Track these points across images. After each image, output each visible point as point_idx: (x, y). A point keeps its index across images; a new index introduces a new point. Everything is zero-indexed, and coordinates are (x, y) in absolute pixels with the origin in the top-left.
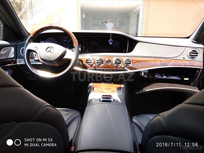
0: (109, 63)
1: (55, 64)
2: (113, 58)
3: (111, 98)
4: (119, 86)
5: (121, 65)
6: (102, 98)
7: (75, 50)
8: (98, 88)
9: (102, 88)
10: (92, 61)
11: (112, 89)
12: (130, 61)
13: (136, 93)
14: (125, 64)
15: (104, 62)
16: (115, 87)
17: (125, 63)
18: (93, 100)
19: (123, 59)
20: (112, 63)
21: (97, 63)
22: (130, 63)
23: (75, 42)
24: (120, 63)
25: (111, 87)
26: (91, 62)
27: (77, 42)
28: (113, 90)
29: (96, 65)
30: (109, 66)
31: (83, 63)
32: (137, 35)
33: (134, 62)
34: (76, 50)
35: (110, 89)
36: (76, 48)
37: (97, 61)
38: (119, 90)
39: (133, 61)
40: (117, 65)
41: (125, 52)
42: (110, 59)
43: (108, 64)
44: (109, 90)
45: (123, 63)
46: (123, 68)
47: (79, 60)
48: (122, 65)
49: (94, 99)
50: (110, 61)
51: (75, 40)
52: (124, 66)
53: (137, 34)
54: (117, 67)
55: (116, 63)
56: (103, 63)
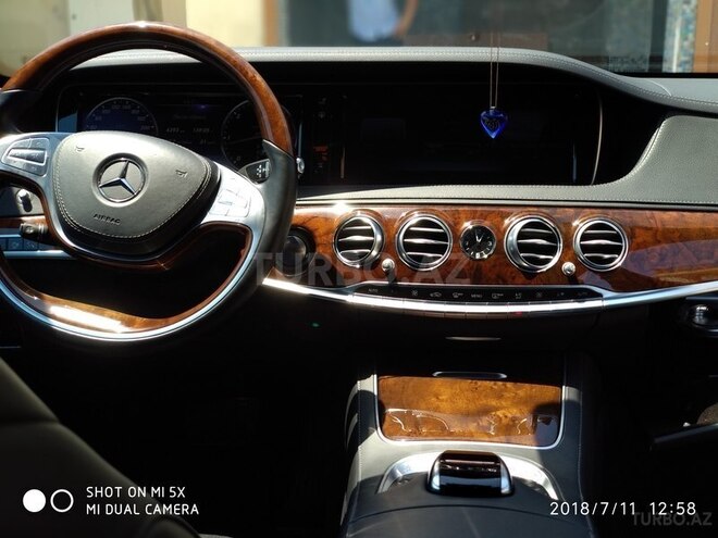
0: (479, 248)
1: (153, 262)
2: (508, 215)
3: (498, 475)
4: (544, 393)
5: (555, 260)
6: (443, 472)
7: (267, 169)
8: (409, 406)
9: (437, 409)
10: (370, 233)
11: (500, 413)
12: (616, 238)
13: (657, 440)
14: (583, 256)
15: (450, 244)
16: (518, 402)
17: (585, 249)
18: (385, 486)
19: (568, 224)
20: (499, 250)
21: (409, 247)
22: (617, 250)
23: (274, 124)
24: (552, 251)
25: (494, 403)
26: (369, 245)
27: (285, 125)
28: (504, 421)
29: (398, 262)
30: (479, 269)
31: (320, 250)
32: (656, 66)
33: (640, 240)
34: (280, 174)
35: (486, 411)
36: (280, 159)
37: (409, 234)
38: (547, 422)
39: (632, 237)
40: (528, 259)
41: (584, 180)
42: (486, 224)
43: (478, 256)
44: (485, 421)
45: (568, 245)
46: (572, 278)
47: (296, 229)
48: (561, 262)
49: (392, 474)
50: (485, 234)
51: (271, 113)
52: (577, 263)
53: (657, 58)
54: (530, 275)
55: (523, 248)
56: (441, 249)
